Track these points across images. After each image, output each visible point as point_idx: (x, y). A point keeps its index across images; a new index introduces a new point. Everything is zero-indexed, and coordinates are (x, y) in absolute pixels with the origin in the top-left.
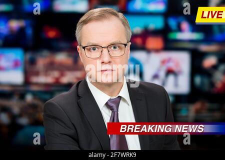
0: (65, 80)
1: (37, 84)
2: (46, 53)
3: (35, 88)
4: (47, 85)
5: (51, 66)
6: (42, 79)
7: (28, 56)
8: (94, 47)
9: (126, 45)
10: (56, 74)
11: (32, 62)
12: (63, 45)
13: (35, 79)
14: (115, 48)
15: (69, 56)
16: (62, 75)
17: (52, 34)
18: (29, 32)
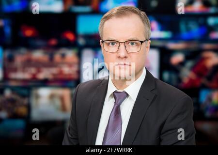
0: (42, 76)
1: (16, 80)
2: (23, 51)
3: (13, 84)
4: (24, 81)
5: (29, 63)
6: (20, 75)
7: (7, 53)
8: (114, 42)
9: (142, 42)
10: (33, 70)
11: (11, 59)
12: (39, 43)
13: (13, 75)
14: (132, 44)
15: (46, 53)
16: (39, 71)
17: (29, 33)
18: (8, 31)
